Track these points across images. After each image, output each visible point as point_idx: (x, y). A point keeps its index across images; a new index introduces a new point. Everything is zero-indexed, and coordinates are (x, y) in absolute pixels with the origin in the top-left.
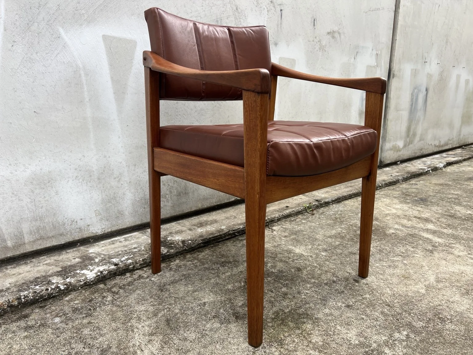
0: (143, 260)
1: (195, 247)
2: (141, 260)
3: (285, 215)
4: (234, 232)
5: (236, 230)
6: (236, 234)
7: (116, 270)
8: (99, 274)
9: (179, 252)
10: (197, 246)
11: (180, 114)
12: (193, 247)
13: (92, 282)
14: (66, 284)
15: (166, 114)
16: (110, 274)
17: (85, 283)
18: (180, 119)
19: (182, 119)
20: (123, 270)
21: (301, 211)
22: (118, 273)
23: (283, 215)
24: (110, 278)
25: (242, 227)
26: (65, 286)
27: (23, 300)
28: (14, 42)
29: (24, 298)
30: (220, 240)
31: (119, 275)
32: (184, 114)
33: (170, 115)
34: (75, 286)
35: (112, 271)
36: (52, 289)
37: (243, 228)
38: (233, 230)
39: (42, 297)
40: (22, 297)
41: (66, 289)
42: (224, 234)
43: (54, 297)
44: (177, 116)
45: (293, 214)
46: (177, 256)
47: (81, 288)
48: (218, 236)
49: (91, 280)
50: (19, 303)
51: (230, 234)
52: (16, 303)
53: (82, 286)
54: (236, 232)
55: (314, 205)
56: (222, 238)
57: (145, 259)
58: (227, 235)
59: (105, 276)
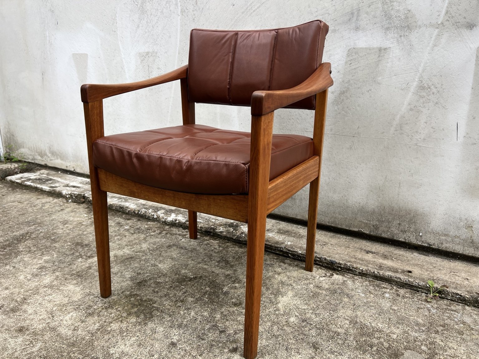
0: (201, 227)
1: (242, 241)
2: (200, 226)
3: (379, 275)
4: (288, 251)
5: (291, 251)
6: (290, 255)
7: (183, 224)
8: (174, 220)
9: (228, 237)
10: (245, 242)
11: (293, 119)
12: (240, 240)
13: (168, 222)
14: (157, 216)
15: (278, 116)
16: (179, 224)
17: (165, 221)
18: (293, 123)
19: (295, 123)
20: (186, 226)
21: (416, 287)
22: (183, 226)
23: (374, 272)
24: (177, 226)
25: (300, 252)
26: (156, 217)
27: (140, 213)
28: (182, 60)
29: (141, 212)
30: (269, 250)
31: (182, 228)
32: (298, 119)
33: (282, 118)
34: (160, 220)
35: (180, 223)
36: (151, 215)
37: (301, 254)
38: (288, 250)
39: (145, 216)
40: (140, 211)
41: (156, 218)
42: (276, 247)
43: (150, 219)
44: (290, 119)
45: (397, 282)
46: (224, 239)
47: (162, 223)
48: (269, 245)
49: (168, 221)
50: (138, 213)
51: (282, 251)
52: (136, 212)
53: (163, 222)
54: (290, 254)
55: (457, 294)
56: (271, 249)
57: (202, 227)
58: (278, 250)
59: (175, 224)
